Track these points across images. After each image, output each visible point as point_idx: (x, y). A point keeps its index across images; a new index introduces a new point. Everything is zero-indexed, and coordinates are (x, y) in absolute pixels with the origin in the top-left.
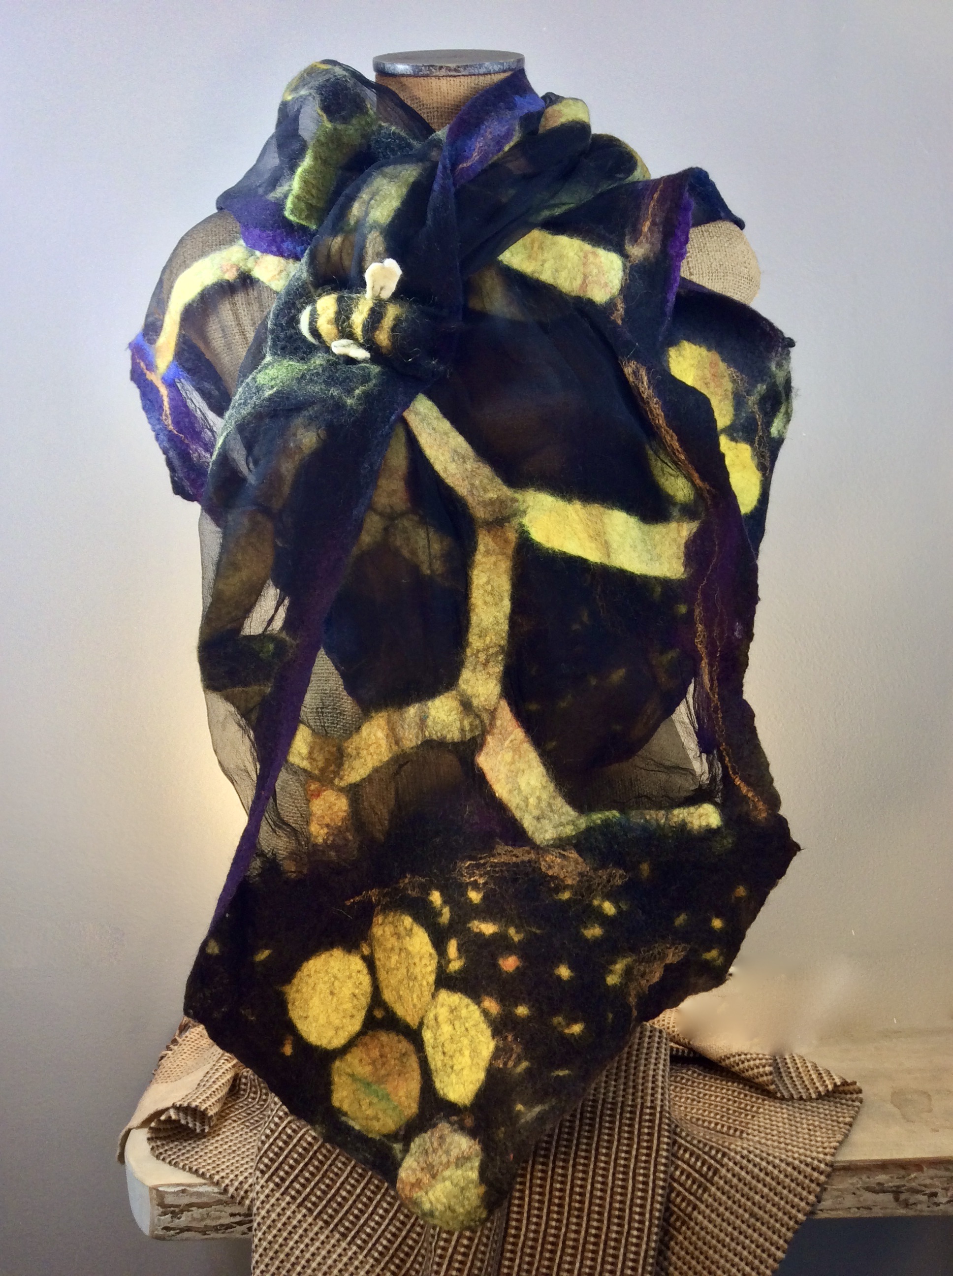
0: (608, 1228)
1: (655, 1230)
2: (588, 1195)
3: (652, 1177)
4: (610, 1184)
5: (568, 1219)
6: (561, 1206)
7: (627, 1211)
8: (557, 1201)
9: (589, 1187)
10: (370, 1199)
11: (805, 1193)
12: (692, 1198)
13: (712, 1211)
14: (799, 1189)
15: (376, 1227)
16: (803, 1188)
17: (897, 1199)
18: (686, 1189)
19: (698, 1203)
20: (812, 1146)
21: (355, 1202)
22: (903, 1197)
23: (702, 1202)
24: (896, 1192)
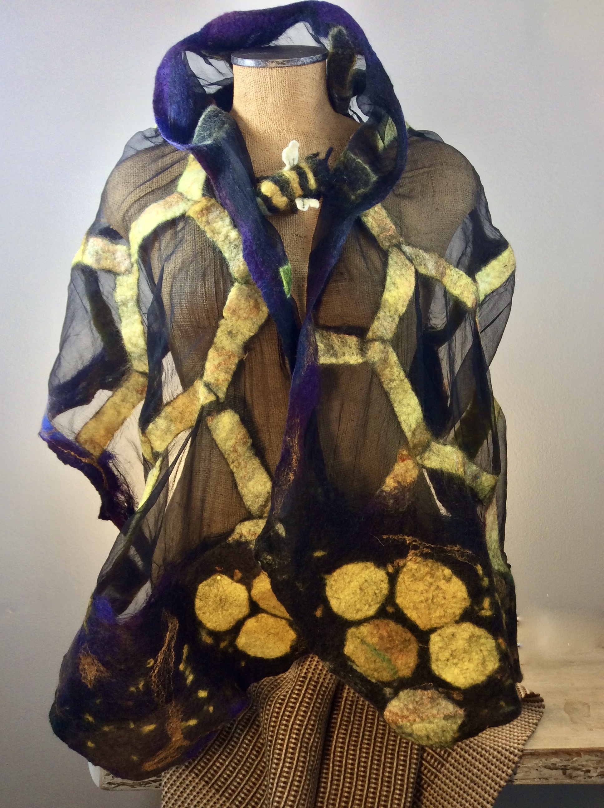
0: (381, 788)
1: (410, 790)
2: (369, 768)
3: (409, 757)
4: (383, 761)
5: (356, 782)
6: (352, 774)
7: (393, 778)
8: (349, 771)
9: (369, 763)
10: (234, 768)
11: (505, 768)
12: (434, 770)
13: (447, 778)
14: (502, 766)
15: (238, 785)
16: (504, 765)
17: (564, 774)
18: (430, 765)
19: (438, 773)
20: (510, 738)
21: (225, 770)
22: (568, 772)
23: (440, 773)
24: (564, 769)
